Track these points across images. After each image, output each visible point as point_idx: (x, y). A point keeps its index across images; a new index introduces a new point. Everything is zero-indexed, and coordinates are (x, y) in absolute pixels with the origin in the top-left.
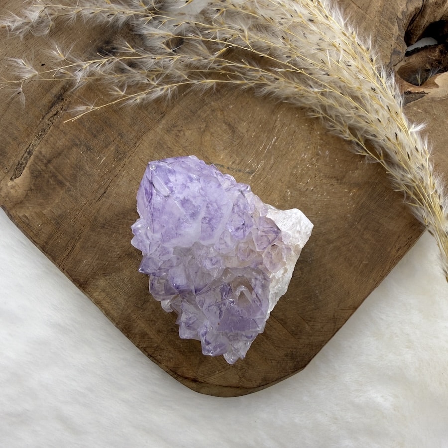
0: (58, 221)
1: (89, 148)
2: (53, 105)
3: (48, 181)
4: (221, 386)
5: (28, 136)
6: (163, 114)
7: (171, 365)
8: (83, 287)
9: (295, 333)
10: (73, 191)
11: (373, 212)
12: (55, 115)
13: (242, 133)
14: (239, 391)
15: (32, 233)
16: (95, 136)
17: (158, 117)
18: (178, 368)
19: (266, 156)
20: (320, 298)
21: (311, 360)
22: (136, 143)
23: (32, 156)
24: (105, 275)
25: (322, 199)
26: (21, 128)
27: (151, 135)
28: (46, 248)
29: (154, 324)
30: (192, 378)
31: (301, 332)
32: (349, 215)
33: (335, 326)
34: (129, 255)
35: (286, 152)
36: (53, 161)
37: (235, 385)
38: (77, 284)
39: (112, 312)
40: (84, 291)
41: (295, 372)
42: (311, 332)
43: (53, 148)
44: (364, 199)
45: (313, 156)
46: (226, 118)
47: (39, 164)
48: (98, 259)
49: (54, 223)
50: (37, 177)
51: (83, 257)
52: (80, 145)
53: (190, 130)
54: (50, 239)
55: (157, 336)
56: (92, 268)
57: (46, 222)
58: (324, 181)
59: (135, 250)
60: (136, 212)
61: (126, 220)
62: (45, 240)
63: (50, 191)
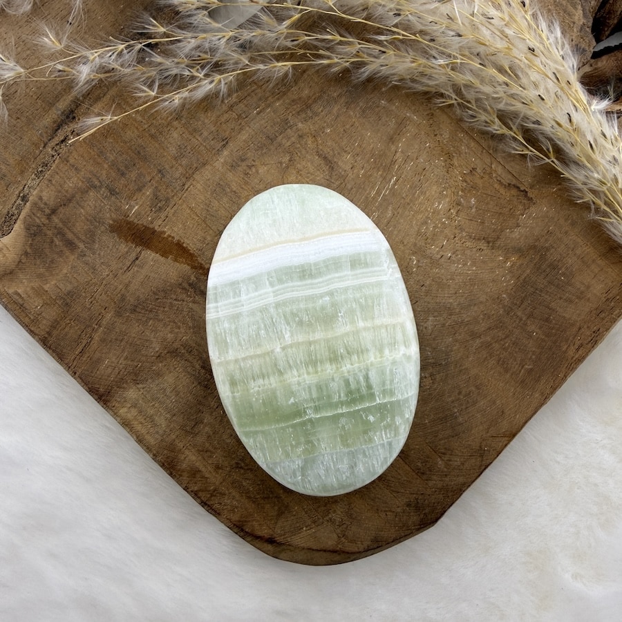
0: (67, 301)
1: (112, 192)
2: (59, 127)
3: (52, 242)
4: (310, 549)
5: (22, 172)
6: (225, 142)
7: (235, 518)
8: (104, 401)
9: (422, 471)
10: (89, 256)
11: (541, 291)
12: (62, 141)
13: (345, 171)
14: (337, 558)
15: (27, 319)
16: (123, 174)
17: (219, 146)
18: (246, 521)
19: (381, 205)
20: (461, 419)
21: (445, 512)
22: (184, 185)
23: (27, 203)
24: (136, 382)
25: (465, 271)
26: (11, 161)
27: (207, 173)
28: (48, 342)
29: (211, 457)
30: (267, 536)
31: (430, 471)
32: (505, 296)
33: (482, 461)
34: (173, 352)
35: (410, 200)
36: (59, 211)
37: (331, 548)
38: (95, 396)
39: (148, 437)
40: (105, 406)
41: (422, 530)
42: (445, 470)
43: (60, 192)
44: (528, 271)
45: (451, 207)
46: (321, 147)
47: (38, 215)
48: (126, 358)
49: (60, 303)
50: (35, 235)
51: (103, 355)
52: (100, 187)
53: (265, 165)
54: (55, 328)
55: (214, 474)
56: (117, 372)
57: (49, 302)
58: (468, 244)
59: (182, 345)
60: (184, 289)
61: (169, 301)
62: (47, 330)
63: (56, 256)
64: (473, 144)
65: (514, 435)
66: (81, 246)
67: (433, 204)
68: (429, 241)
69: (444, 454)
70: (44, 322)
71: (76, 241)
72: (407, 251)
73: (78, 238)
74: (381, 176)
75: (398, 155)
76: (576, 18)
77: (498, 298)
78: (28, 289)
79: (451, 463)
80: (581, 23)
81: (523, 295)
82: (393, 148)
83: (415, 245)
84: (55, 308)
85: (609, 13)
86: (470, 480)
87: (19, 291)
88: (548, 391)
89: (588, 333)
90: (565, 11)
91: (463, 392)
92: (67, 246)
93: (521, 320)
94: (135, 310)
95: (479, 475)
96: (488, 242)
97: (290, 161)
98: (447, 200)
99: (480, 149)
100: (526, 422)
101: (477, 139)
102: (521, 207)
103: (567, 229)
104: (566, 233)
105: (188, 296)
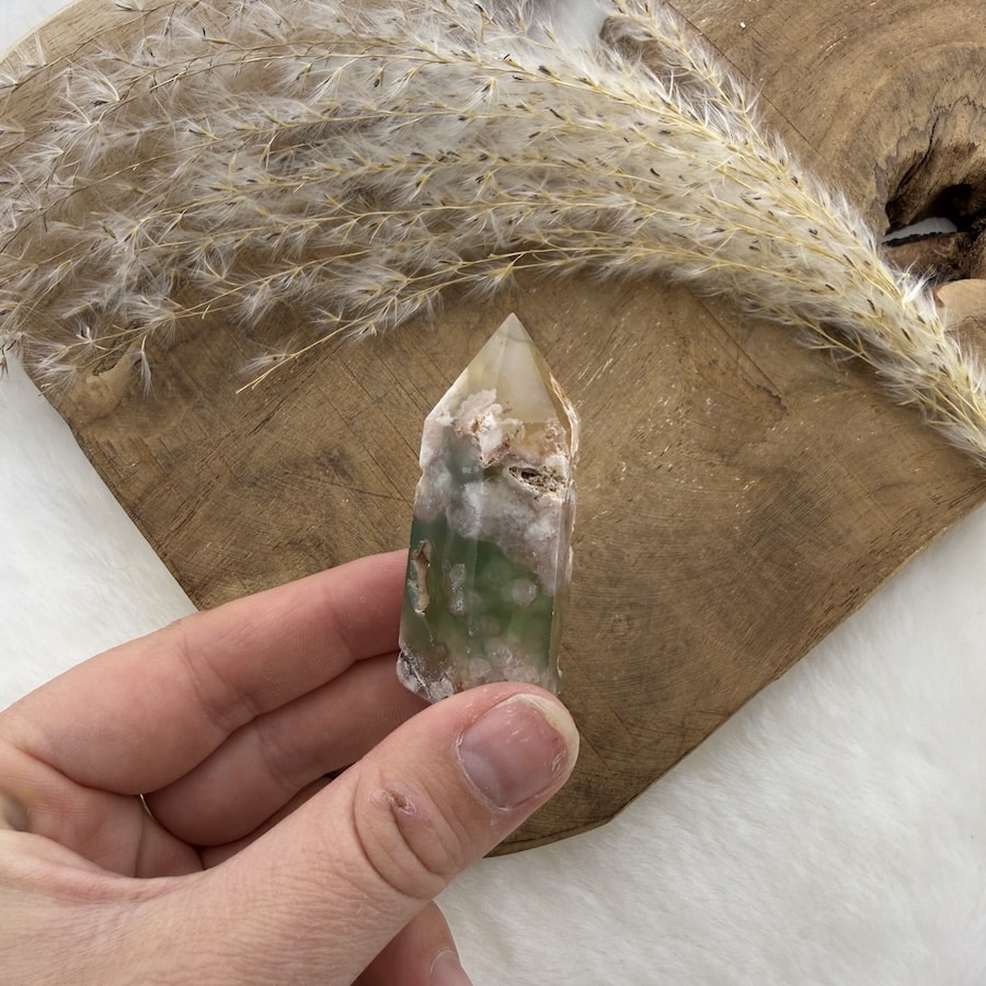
0: (170, 461)
3: (164, 385)
8: (196, 595)
9: (600, 745)
11: (786, 528)
13: (548, 343)
15: (115, 478)
19: (589, 391)
21: (625, 805)
24: (242, 576)
25: (688, 490)
28: (138, 510)
31: (612, 746)
32: (737, 528)
33: (683, 743)
34: (296, 544)
35: (628, 390)
36: (179, 348)
38: (186, 587)
41: (591, 826)
42: (632, 747)
44: (771, 500)
45: (680, 405)
48: (234, 543)
49: (161, 463)
51: (206, 536)
54: (150, 493)
56: (220, 559)
57: (147, 459)
58: (696, 455)
59: (308, 536)
60: (320, 464)
61: (300, 478)
62: (140, 495)
63: (165, 403)
64: (716, 330)
65: (728, 714)
66: (200, 394)
67: (657, 398)
68: (646, 444)
69: (633, 725)
70: (137, 484)
71: (194, 387)
72: (616, 454)
73: (197, 384)
74: (594, 355)
75: (620, 331)
76: (867, 191)
77: (728, 530)
78: (124, 440)
79: (640, 739)
80: (873, 198)
81: (762, 530)
82: (614, 322)
83: (627, 447)
84: (154, 468)
85: (914, 191)
86: (663, 767)
87: (112, 441)
88: (781, 661)
89: (843, 592)
90: (854, 181)
91: (668, 647)
92: (181, 393)
93: (755, 562)
94: (254, 484)
95: (677, 762)
96: (723, 456)
97: (480, 321)
98: (677, 395)
99: (726, 338)
100: (747, 699)
101: (724, 324)
102: (770, 417)
103: (828, 452)
104: (827, 457)
105: (325, 474)
